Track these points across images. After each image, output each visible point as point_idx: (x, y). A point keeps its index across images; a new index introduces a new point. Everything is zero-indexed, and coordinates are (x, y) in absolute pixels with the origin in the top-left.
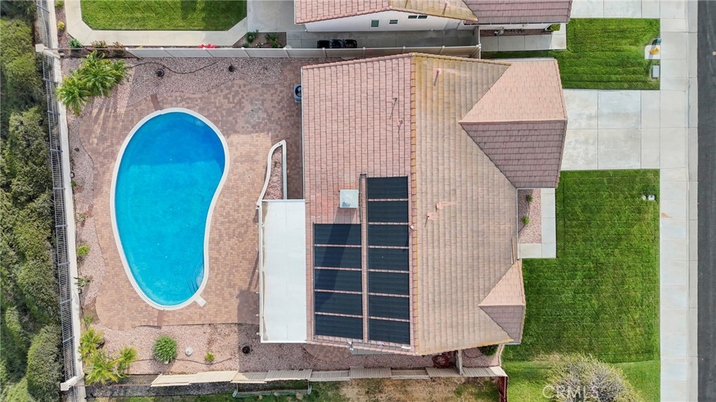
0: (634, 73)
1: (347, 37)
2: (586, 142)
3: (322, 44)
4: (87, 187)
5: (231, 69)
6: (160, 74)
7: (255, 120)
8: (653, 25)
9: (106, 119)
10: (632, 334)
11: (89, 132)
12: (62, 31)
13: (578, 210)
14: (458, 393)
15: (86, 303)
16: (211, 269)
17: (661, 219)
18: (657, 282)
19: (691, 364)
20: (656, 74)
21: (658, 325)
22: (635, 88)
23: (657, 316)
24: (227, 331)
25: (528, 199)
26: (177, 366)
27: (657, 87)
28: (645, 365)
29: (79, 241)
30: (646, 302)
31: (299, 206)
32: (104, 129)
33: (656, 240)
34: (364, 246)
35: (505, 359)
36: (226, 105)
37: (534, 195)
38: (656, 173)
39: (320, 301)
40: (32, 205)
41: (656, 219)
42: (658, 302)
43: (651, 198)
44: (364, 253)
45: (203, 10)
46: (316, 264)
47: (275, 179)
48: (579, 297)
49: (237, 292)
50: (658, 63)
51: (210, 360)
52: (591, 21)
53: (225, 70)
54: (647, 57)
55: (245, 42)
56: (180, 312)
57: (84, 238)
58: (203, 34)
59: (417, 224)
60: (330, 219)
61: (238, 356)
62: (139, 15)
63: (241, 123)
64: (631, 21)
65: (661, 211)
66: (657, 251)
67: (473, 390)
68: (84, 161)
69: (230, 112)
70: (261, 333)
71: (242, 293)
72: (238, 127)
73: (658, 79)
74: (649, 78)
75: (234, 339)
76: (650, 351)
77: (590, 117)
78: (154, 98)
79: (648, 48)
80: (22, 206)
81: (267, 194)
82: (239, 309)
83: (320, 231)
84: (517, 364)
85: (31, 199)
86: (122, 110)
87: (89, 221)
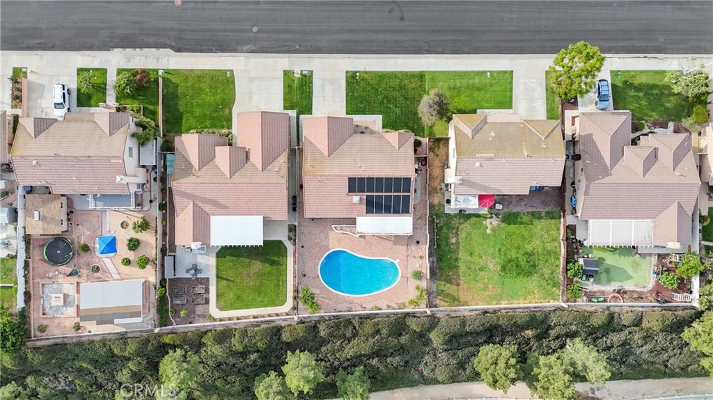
0: (306, 81)
1: (291, 200)
2: (334, 102)
3: (294, 209)
4: (350, 306)
5: (303, 247)
6: (304, 276)
7: (324, 238)
8: (286, 73)
9: (322, 298)
10: (414, 83)
11: (328, 304)
12: (287, 314)
13: (362, 106)
14: (437, 156)
15: (397, 307)
16: (384, 256)
17: (367, 70)
18: (392, 72)
19: (428, 57)
20: (306, 72)
21: (411, 72)
22: (312, 81)
23: (407, 72)
24: (410, 250)
25: (357, 126)
26: (424, 271)
27: (312, 72)
28: (427, 77)
29: (372, 309)
30: (401, 78)
31: (359, 220)
32: (326, 299)
33: (375, 73)
34: (375, 194)
35: (424, 137)
36: (318, 249)
37: (357, 124)
38: (347, 72)
39: (396, 212)
40: (357, 327)
41: (366, 72)
42: (401, 72)
43: (358, 74)
44: (377, 194)
45: (279, 258)
46: (382, 213)
47: (348, 230)
48: (398, 105)
49: (394, 246)
50: (302, 71)
51: (421, 257)
52: (285, 100)
53: (303, 249)
54: (299, 76)
55: (292, 241)
56: (402, 269)
57: (371, 308)
58: (288, 257)
59: (366, 175)
60: (364, 207)
61: (420, 245)
62: (281, 283)
63: (324, 243)
64: (284, 83)
65: (363, 70)
66: (380, 72)
67: (437, 149)
68: (339, 307)
69: (320, 248)
70: (409, 235)
71: (394, 244)
72: (326, 245)
73: (309, 71)
74: (308, 75)
75: (413, 247)
76: (421, 76)
77: (324, 100)
78: (314, 278)
79: (295, 75)
80: (357, 332)
81: (354, 233)
82: (401, 245)
83: (369, 211)
84: (426, 131)
85: (355, 328)
86: (318, 291)
87: (364, 306)
